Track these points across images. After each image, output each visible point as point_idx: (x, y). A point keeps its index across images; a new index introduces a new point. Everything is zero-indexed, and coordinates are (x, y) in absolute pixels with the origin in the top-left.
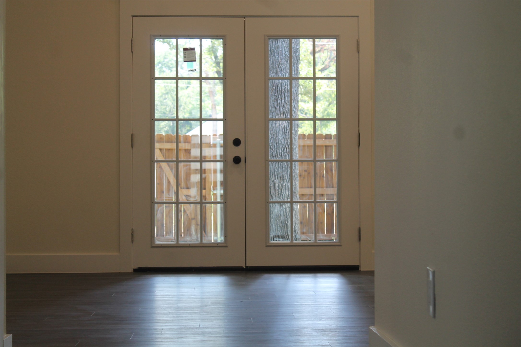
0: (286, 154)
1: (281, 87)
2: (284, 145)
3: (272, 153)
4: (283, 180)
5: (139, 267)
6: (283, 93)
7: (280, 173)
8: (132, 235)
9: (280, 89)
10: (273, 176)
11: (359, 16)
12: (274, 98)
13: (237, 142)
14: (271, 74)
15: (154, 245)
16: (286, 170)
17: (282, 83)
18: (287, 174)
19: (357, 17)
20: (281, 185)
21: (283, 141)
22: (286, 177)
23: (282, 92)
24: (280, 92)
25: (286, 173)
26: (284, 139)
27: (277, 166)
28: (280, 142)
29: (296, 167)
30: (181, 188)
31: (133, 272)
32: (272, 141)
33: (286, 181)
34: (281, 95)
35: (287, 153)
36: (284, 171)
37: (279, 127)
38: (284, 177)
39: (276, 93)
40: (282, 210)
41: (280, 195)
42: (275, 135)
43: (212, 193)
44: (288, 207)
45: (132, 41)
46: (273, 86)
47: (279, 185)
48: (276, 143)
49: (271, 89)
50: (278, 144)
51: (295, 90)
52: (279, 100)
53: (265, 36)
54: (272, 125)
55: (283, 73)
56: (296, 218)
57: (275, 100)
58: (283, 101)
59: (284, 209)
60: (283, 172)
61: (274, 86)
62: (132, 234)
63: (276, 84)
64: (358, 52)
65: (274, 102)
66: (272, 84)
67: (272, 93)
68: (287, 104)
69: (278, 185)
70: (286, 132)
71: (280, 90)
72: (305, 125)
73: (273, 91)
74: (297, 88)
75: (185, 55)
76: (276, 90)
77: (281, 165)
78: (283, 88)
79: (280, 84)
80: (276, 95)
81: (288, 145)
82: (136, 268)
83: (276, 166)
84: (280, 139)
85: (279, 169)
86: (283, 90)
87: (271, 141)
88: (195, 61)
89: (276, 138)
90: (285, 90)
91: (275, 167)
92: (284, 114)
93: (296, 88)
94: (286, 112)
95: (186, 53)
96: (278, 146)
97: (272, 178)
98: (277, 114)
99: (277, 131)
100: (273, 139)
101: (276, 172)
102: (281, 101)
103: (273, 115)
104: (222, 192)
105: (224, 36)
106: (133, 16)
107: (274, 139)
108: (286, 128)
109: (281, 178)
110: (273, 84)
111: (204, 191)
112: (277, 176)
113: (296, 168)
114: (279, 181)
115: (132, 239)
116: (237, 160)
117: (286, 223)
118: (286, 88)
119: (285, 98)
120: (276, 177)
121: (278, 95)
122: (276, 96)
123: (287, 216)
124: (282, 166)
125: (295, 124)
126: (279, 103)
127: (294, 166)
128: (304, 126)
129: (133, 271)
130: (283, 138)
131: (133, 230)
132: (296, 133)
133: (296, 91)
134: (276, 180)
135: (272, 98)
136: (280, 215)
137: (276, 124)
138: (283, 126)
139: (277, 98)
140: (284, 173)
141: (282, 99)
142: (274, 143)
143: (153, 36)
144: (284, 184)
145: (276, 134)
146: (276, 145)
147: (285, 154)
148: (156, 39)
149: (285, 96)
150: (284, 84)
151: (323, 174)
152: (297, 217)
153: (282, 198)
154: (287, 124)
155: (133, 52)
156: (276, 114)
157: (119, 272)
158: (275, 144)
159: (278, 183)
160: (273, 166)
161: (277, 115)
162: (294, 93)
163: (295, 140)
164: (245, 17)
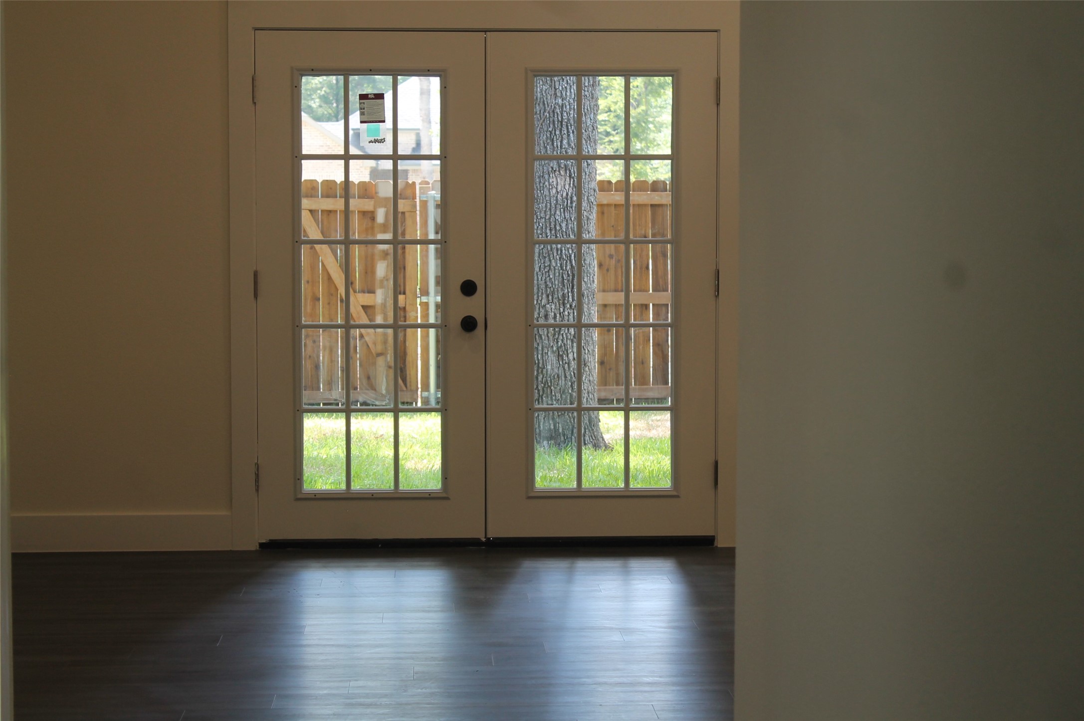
0: (570, 252)
1: (562, 114)
2: (566, 233)
3: (542, 249)
4: (564, 304)
5: (270, 540)
6: (564, 126)
7: (558, 291)
8: (257, 475)
9: (558, 118)
10: (544, 296)
11: (720, 30)
12: (547, 135)
13: (468, 288)
14: (541, 86)
15: (300, 496)
16: (571, 285)
17: (562, 106)
18: (572, 292)
19: (716, 31)
20: (560, 314)
21: (564, 225)
22: (570, 297)
23: (564, 123)
24: (560, 123)
25: (570, 290)
26: (567, 220)
27: (551, 277)
28: (558, 228)
29: (591, 277)
30: (355, 292)
31: (258, 549)
32: (542, 224)
33: (571, 306)
34: (561, 131)
35: (572, 249)
36: (566, 286)
37: (557, 197)
38: (567, 299)
39: (550, 127)
40: (561, 366)
41: (557, 336)
42: (549, 213)
43: (418, 300)
44: (574, 359)
45: (254, 82)
46: (545, 111)
47: (555, 315)
48: (551, 230)
49: (540, 116)
50: (553, 232)
51: (591, 119)
52: (557, 139)
53: (526, 69)
54: (542, 192)
55: (566, 85)
56: (589, 381)
57: (549, 141)
58: (565, 142)
59: (566, 363)
60: (563, 288)
61: (547, 111)
62: (255, 473)
63: (551, 106)
64: (718, 104)
65: (546, 145)
66: (543, 108)
67: (542, 124)
68: (572, 148)
69: (553, 314)
70: (572, 207)
71: (558, 121)
72: (613, 92)
73: (544, 120)
74: (594, 114)
75: (364, 109)
76: (551, 120)
77: (561, 274)
78: (564, 116)
79: (559, 106)
80: (550, 129)
81: (573, 231)
82: (264, 541)
83: (549, 276)
84: (558, 220)
85: (557, 283)
86: (566, 121)
87: (539, 224)
88: (384, 121)
89: (550, 219)
90: (569, 120)
91: (548, 279)
92: (566, 170)
93: (592, 115)
94: (572, 165)
95: (365, 106)
96: (553, 236)
97: (541, 301)
98: (552, 168)
99: (553, 205)
100: (544, 220)
101: (550, 288)
102: (561, 142)
103: (543, 172)
104: (439, 299)
105: (444, 71)
106: (256, 29)
107: (545, 222)
108: (571, 198)
109: (559, 300)
110: (545, 108)
111: (401, 298)
112: (552, 296)
113: (591, 279)
114: (556, 306)
115: (257, 484)
116: (469, 324)
117: (570, 391)
118: (572, 116)
119: (569, 135)
120: (550, 297)
121: (555, 131)
122: (551, 132)
123: (571, 378)
124: (563, 277)
125: (588, 190)
126: (557, 147)
127: (587, 276)
128: (611, 94)
129: (258, 546)
130: (565, 218)
131: (257, 465)
132: (590, 207)
133: (592, 121)
134: (550, 304)
135: (542, 135)
136: (558, 375)
137: (551, 190)
138: (565, 195)
139: (552, 137)
140: (566, 291)
141: (562, 137)
142: (546, 229)
143: (299, 70)
144: (566, 313)
145: (550, 209)
146: (551, 233)
147: (568, 251)
148: (302, 75)
149: (568, 132)
150: (568, 107)
151: (646, 263)
152: (591, 379)
153: (562, 341)
154: (573, 189)
155: (256, 104)
156: (550, 169)
157: (231, 549)
158: (548, 231)
159: (553, 310)
160: (544, 275)
161: (552, 171)
162: (588, 125)
163: (589, 222)
164: (485, 31)
